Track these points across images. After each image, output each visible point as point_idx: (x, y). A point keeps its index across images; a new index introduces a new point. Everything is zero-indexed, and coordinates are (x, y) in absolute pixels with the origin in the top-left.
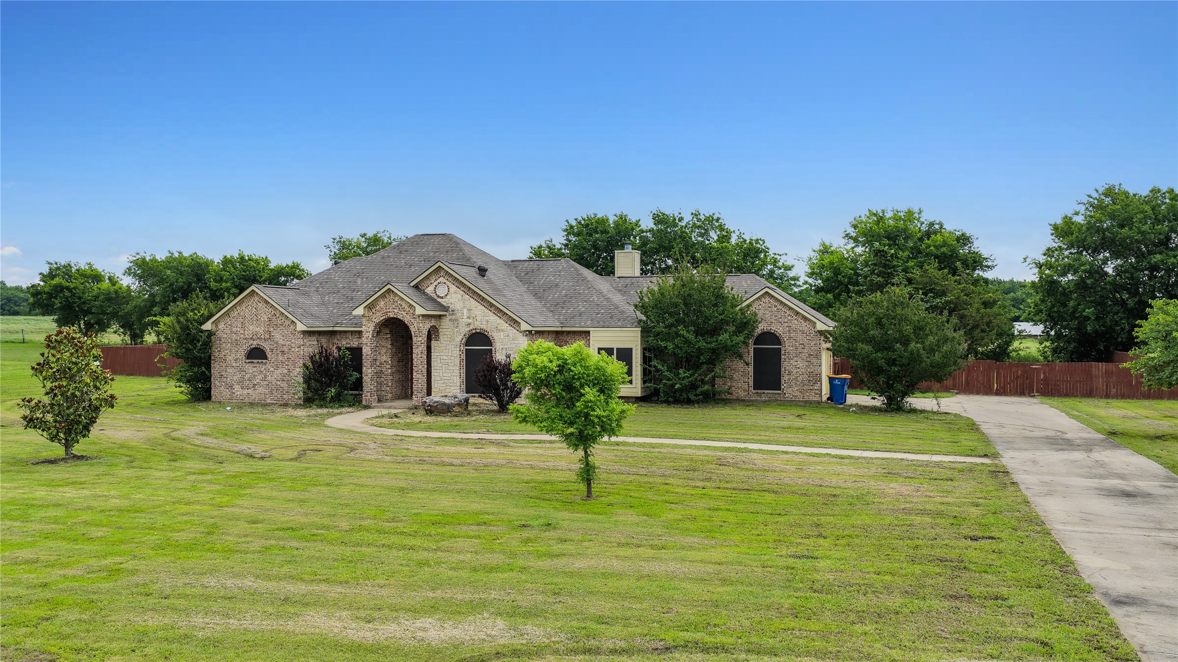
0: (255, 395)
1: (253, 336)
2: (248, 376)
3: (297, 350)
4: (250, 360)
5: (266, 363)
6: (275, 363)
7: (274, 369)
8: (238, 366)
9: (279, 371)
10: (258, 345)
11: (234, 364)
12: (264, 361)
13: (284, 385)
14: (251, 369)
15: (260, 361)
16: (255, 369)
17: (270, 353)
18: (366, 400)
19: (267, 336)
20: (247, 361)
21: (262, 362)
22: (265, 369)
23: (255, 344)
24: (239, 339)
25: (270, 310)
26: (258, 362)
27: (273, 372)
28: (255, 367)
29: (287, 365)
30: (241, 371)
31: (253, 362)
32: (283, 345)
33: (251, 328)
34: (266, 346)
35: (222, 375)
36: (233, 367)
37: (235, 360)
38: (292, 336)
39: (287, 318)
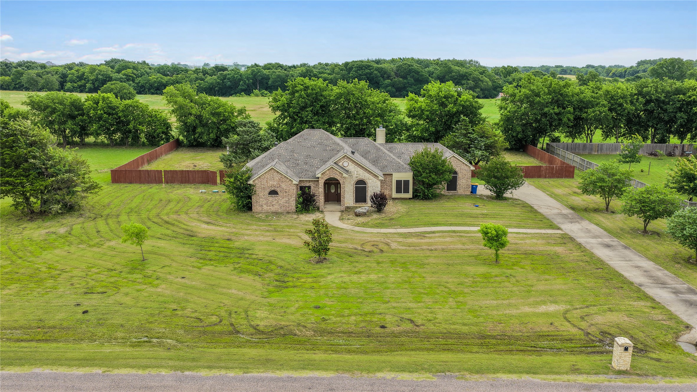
0: (273, 209)
2: (269, 202)
3: (292, 191)
9: (285, 199)
12: (278, 195)
13: (287, 205)
14: (271, 198)
19: (278, 186)
20: (269, 196)
21: (276, 196)
23: (273, 189)
24: (265, 187)
25: (280, 175)
26: (274, 196)
28: (273, 198)
33: (271, 182)
34: (278, 190)
35: (257, 202)
38: (290, 186)
39: (287, 178)
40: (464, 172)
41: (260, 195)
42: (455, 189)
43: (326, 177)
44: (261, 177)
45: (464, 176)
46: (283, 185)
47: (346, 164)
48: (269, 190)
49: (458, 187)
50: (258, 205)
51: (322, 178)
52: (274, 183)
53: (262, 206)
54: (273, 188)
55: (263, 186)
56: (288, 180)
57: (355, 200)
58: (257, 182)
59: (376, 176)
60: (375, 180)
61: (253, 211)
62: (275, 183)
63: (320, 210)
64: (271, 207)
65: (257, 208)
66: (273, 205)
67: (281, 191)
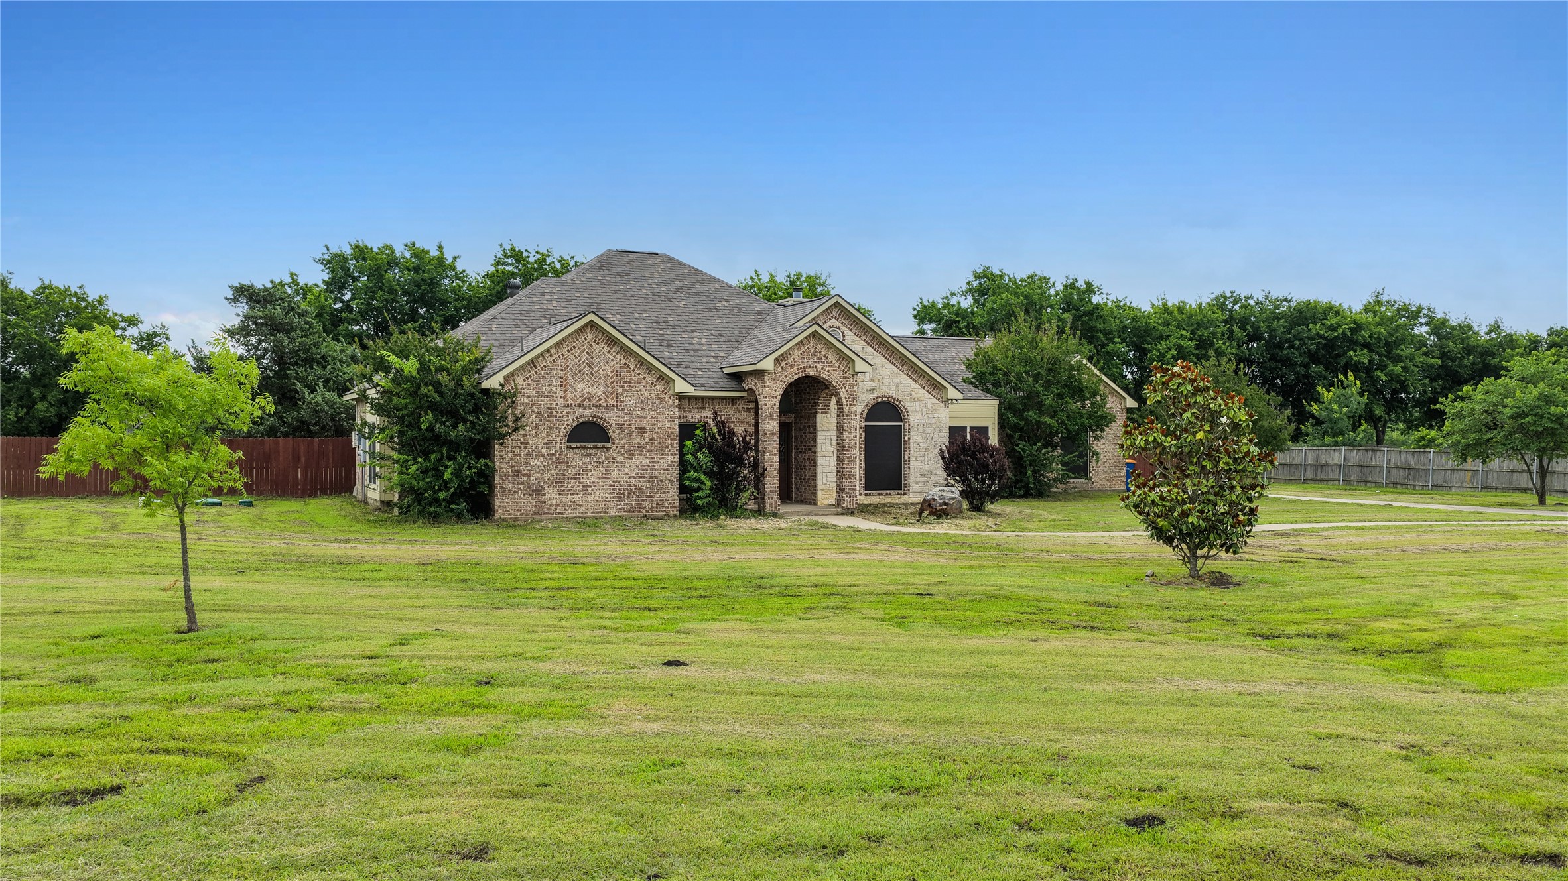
0: (585, 503)
1: (583, 401)
2: (571, 472)
3: (668, 425)
4: (579, 444)
5: (608, 449)
6: (627, 448)
7: (625, 458)
8: (553, 455)
9: (635, 461)
10: (595, 416)
11: (544, 451)
13: (644, 484)
16: (585, 459)
17: (617, 431)
18: (771, 505)
22: (607, 459)
24: (554, 406)
25: (618, 357)
27: (622, 463)
28: (588, 455)
29: (649, 451)
30: (558, 462)
31: (585, 447)
32: (641, 417)
33: (579, 387)
34: (611, 419)
35: (518, 471)
36: (543, 455)
37: (546, 444)
38: (658, 402)
41: (531, 440)
43: (791, 375)
44: (541, 363)
46: (631, 401)
48: (568, 422)
49: (1093, 464)
50: (521, 486)
51: (776, 377)
52: (593, 390)
53: (538, 491)
54: (588, 413)
55: (545, 402)
56: (650, 379)
57: (865, 480)
58: (520, 380)
59: (937, 386)
60: (932, 401)
61: (499, 513)
62: (598, 391)
64: (575, 498)
65: (515, 504)
66: (585, 488)
67: (620, 426)
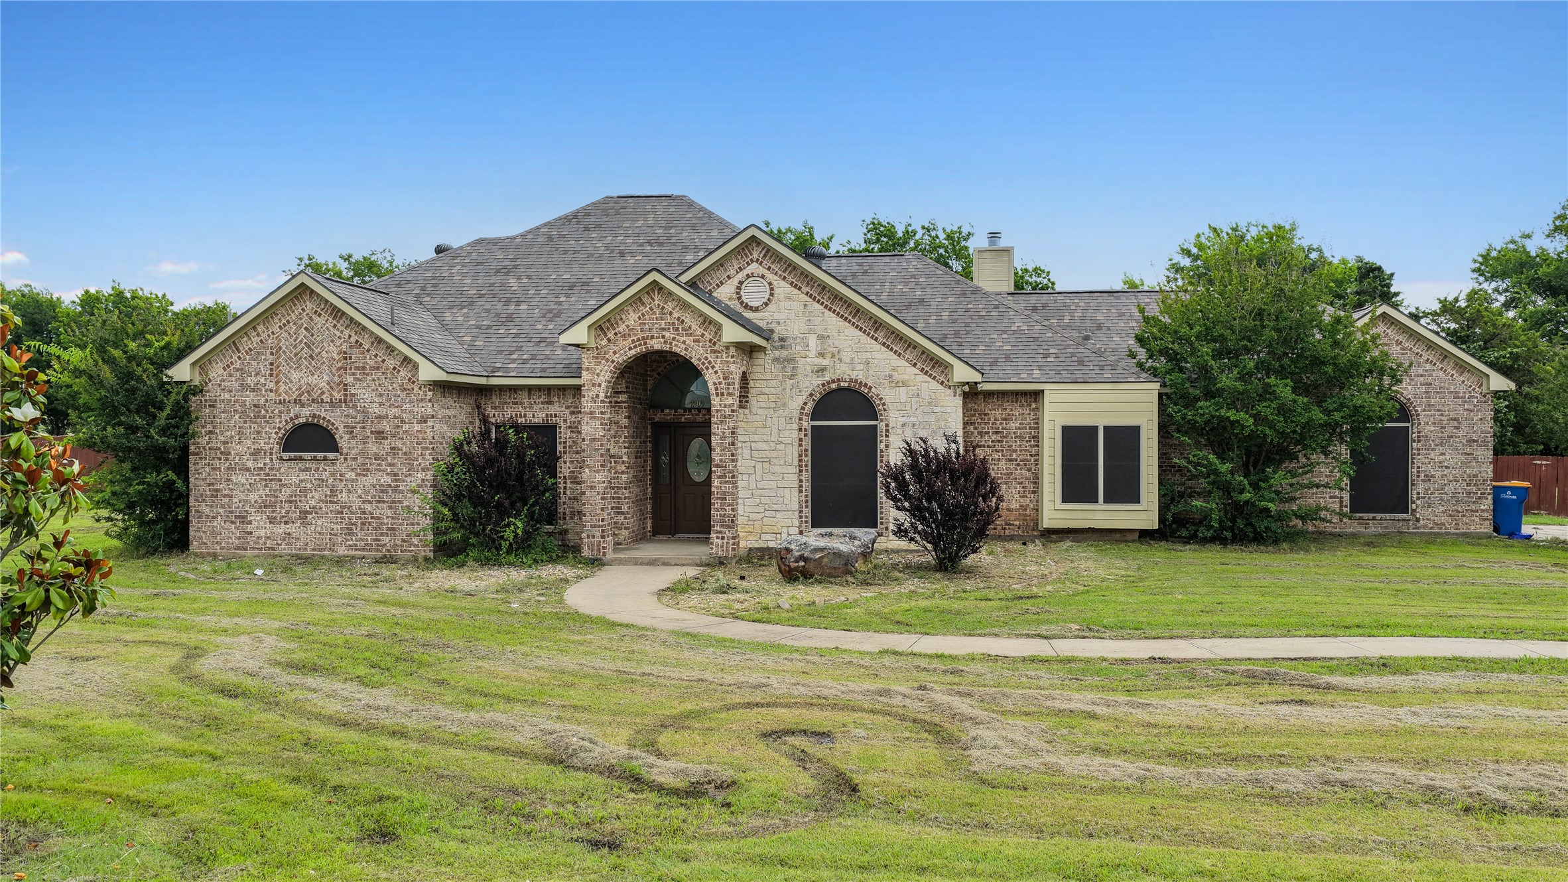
0: (305, 537)
1: (301, 395)
2: (286, 492)
3: (417, 427)
4: (292, 455)
5: (334, 462)
6: (360, 460)
7: (357, 474)
8: (261, 469)
9: (371, 479)
10: (314, 416)
11: (250, 464)
12: (331, 455)
13: (385, 512)
14: (296, 474)
15: (320, 455)
16: (303, 476)
17: (346, 437)
18: (591, 546)
19: (338, 396)
20: (286, 455)
21: (325, 459)
22: (332, 475)
23: (305, 414)
24: (262, 402)
25: (347, 332)
26: (315, 459)
27: (353, 480)
28: (307, 470)
29: (390, 465)
30: (267, 480)
31: (301, 459)
32: (379, 417)
33: (295, 376)
34: (336, 420)
35: (217, 491)
36: (248, 470)
37: (252, 454)
38: (403, 395)
39: (391, 349)
40: (1451, 406)
41: (235, 449)
42: (1398, 501)
43: (623, 351)
44: (245, 344)
45: (1450, 430)
46: (365, 394)
47: (754, 294)
48: (280, 423)
49: (1418, 488)
50: (221, 511)
51: (600, 356)
52: (313, 380)
53: (243, 518)
54: (306, 412)
55: (250, 398)
56: (391, 363)
57: (808, 512)
58: (216, 371)
59: (936, 362)
60: (929, 386)
61: (194, 545)
62: (320, 381)
63: (586, 552)
64: (291, 528)
65: (214, 534)
66: (304, 515)
67: (350, 430)
